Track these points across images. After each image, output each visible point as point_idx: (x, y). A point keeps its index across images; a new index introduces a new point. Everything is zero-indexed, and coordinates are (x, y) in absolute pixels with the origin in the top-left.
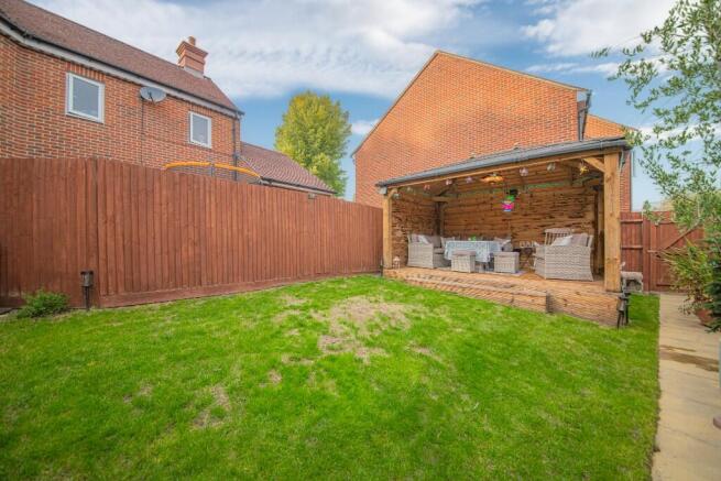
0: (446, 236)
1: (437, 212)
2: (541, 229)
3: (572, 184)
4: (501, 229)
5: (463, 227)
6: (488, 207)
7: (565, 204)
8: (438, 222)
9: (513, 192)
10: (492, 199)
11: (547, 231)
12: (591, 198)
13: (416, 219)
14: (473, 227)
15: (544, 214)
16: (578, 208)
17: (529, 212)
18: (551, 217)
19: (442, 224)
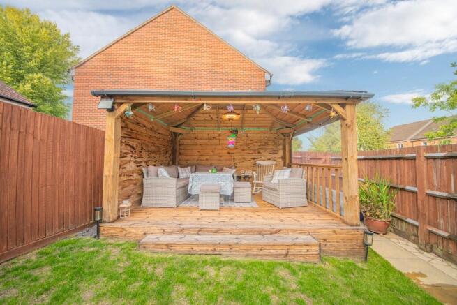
0: (183, 166)
1: (173, 142)
2: (254, 161)
3: (271, 130)
4: (226, 160)
5: (197, 158)
6: (216, 141)
7: (266, 144)
8: (174, 151)
9: (236, 132)
10: (220, 135)
11: (257, 162)
12: (281, 141)
13: (153, 148)
14: (205, 158)
15: (255, 150)
16: (274, 147)
17: (245, 147)
18: (259, 153)
19: (177, 154)
